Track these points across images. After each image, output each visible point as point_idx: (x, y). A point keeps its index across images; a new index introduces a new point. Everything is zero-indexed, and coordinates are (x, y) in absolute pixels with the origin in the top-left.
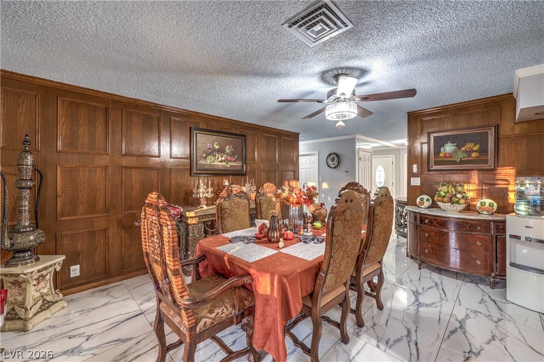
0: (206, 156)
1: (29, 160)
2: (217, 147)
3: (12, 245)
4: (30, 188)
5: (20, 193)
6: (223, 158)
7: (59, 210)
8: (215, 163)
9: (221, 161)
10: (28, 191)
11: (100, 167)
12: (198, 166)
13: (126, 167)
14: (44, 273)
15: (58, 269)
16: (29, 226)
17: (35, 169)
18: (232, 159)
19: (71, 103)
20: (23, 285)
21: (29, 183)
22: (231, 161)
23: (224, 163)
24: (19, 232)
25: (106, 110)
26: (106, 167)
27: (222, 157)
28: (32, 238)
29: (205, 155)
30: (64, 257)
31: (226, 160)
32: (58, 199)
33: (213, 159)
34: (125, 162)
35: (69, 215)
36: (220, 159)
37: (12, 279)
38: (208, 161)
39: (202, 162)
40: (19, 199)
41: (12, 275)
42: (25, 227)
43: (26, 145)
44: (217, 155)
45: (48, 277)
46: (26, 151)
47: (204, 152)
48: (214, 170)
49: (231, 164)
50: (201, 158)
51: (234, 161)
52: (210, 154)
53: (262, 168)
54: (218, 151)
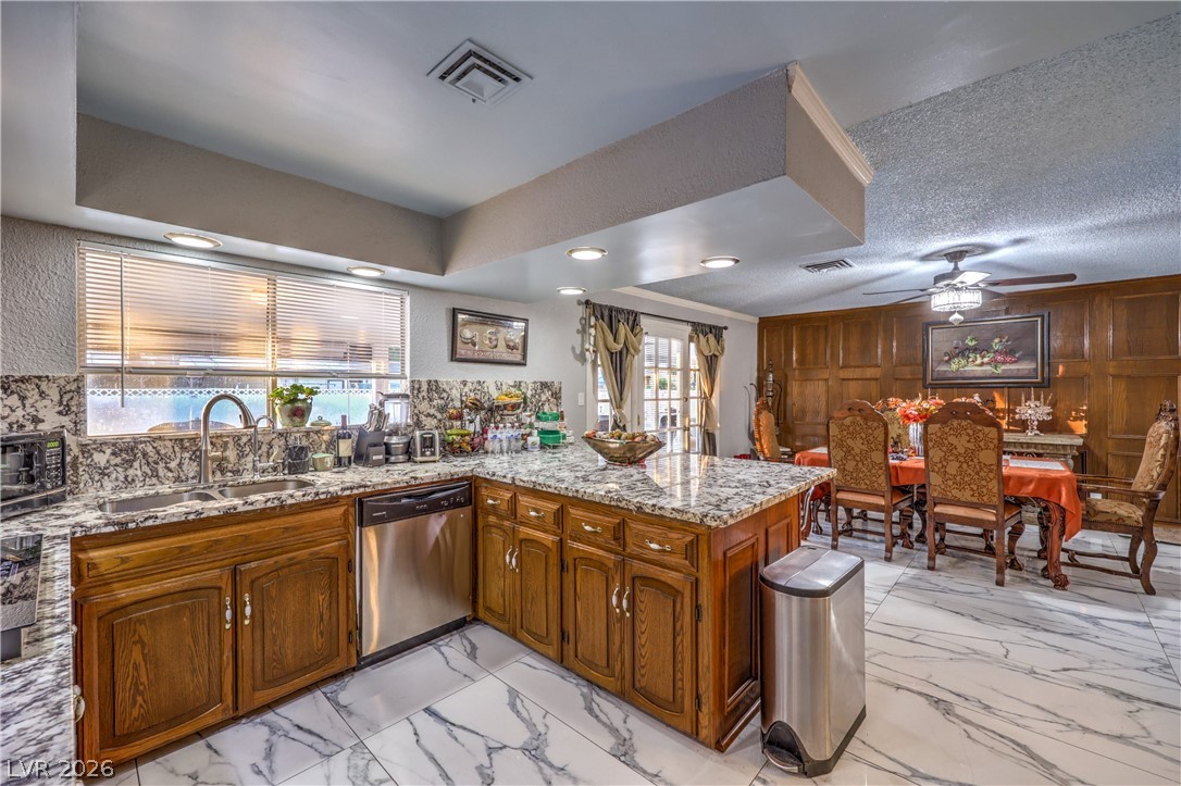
0: (950, 359)
2: (972, 344)
6: (986, 360)
8: (966, 369)
9: (982, 364)
11: (822, 380)
12: (935, 374)
13: (843, 380)
17: (776, 383)
18: (1010, 359)
19: (801, 328)
22: (1004, 363)
23: (988, 368)
25: (826, 328)
26: (827, 380)
27: (983, 357)
29: (947, 358)
31: (994, 362)
33: (963, 362)
34: (843, 374)
36: (979, 361)
38: (954, 367)
39: (943, 368)
43: (770, 367)
44: (971, 355)
47: (946, 354)
48: (964, 378)
49: (1003, 367)
50: (941, 362)
51: (1015, 362)
52: (957, 355)
53: (1111, 371)
54: (975, 350)
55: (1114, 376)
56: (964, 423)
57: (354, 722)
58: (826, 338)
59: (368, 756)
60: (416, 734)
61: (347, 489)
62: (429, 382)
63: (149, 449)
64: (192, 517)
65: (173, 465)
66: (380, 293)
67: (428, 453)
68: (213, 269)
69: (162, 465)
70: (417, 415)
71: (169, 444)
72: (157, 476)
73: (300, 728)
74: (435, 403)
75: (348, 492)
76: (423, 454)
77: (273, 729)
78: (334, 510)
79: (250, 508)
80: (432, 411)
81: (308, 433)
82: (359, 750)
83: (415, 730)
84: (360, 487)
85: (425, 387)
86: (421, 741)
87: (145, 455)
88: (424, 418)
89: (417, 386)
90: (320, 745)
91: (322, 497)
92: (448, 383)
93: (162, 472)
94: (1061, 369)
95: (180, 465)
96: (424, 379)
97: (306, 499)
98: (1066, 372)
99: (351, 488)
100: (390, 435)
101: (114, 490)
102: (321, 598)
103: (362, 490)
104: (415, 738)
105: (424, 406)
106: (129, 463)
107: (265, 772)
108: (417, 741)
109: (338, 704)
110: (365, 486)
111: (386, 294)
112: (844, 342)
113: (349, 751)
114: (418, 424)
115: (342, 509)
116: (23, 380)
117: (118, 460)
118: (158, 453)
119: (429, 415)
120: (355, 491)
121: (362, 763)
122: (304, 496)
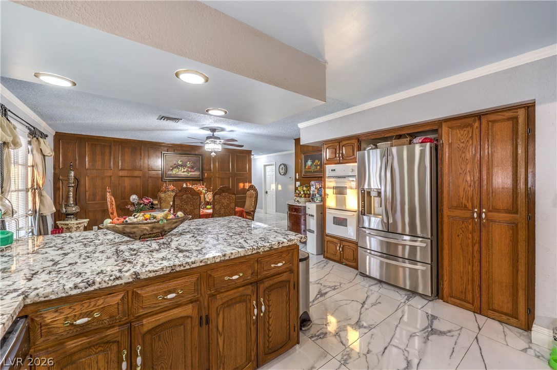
0: (173, 169)
1: (72, 174)
2: (180, 163)
3: (66, 211)
4: (73, 187)
5: (69, 189)
6: (185, 170)
7: (87, 198)
8: (178, 173)
9: (184, 172)
10: (72, 188)
11: (108, 176)
12: (167, 175)
13: (121, 176)
14: (79, 225)
15: (86, 225)
16: (73, 204)
17: (75, 178)
18: (192, 170)
19: (92, 144)
20: (70, 230)
21: (73, 185)
22: (191, 172)
23: (186, 173)
24: (68, 206)
25: (110, 147)
26: (110, 177)
27: (184, 169)
28: (74, 209)
30: (88, 220)
31: (187, 171)
32: (87, 193)
33: (177, 170)
34: (121, 173)
35: (92, 201)
36: (183, 171)
37: (66, 227)
38: (174, 172)
39: (170, 172)
40: (69, 192)
41: (66, 224)
42: (71, 204)
43: (71, 167)
44: (180, 168)
45: (81, 228)
46: (71, 170)
47: (171, 167)
48: (178, 177)
49: (191, 173)
50: (169, 170)
51: (193, 172)
52: (175, 168)
53: (217, 176)
54: (181, 166)
55: (218, 178)
56: (226, 194)
58: (110, 153)
94: (206, 174)
98: (207, 176)
112: (122, 156)
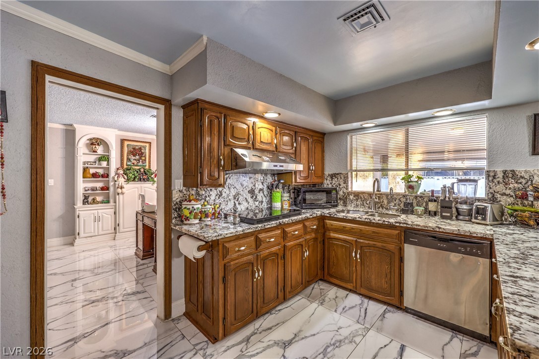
57: (379, 323)
59: (364, 334)
60: (385, 346)
61: (398, 223)
62: (505, 172)
63: (362, 196)
64: (345, 217)
65: (368, 202)
66: (464, 120)
67: (480, 218)
68: (381, 131)
69: (365, 202)
70: (492, 193)
71: (367, 195)
72: (364, 205)
73: (366, 310)
74: (511, 186)
75: (398, 224)
76: (476, 218)
77: (361, 304)
78: (393, 231)
79: (360, 220)
80: (508, 192)
81: (416, 197)
82: (366, 330)
83: (387, 345)
84: (404, 223)
85: (500, 175)
86: (382, 349)
87: (361, 198)
88: (499, 196)
89: (492, 174)
90: (362, 318)
91: (386, 223)
92: (526, 172)
93: (365, 204)
95: (370, 203)
96: (499, 170)
97: (379, 222)
99: (400, 223)
100: (461, 203)
101: (354, 207)
102: (386, 267)
103: (405, 225)
104: (383, 346)
105: (500, 188)
106: (357, 200)
107: (344, 310)
108: (382, 348)
109: (384, 315)
110: (407, 224)
111: (467, 120)
113: (364, 327)
114: (493, 199)
115: (398, 232)
116: (338, 174)
117: (355, 198)
118: (364, 198)
119: (504, 194)
120: (401, 225)
121: (360, 333)
122: (379, 220)
